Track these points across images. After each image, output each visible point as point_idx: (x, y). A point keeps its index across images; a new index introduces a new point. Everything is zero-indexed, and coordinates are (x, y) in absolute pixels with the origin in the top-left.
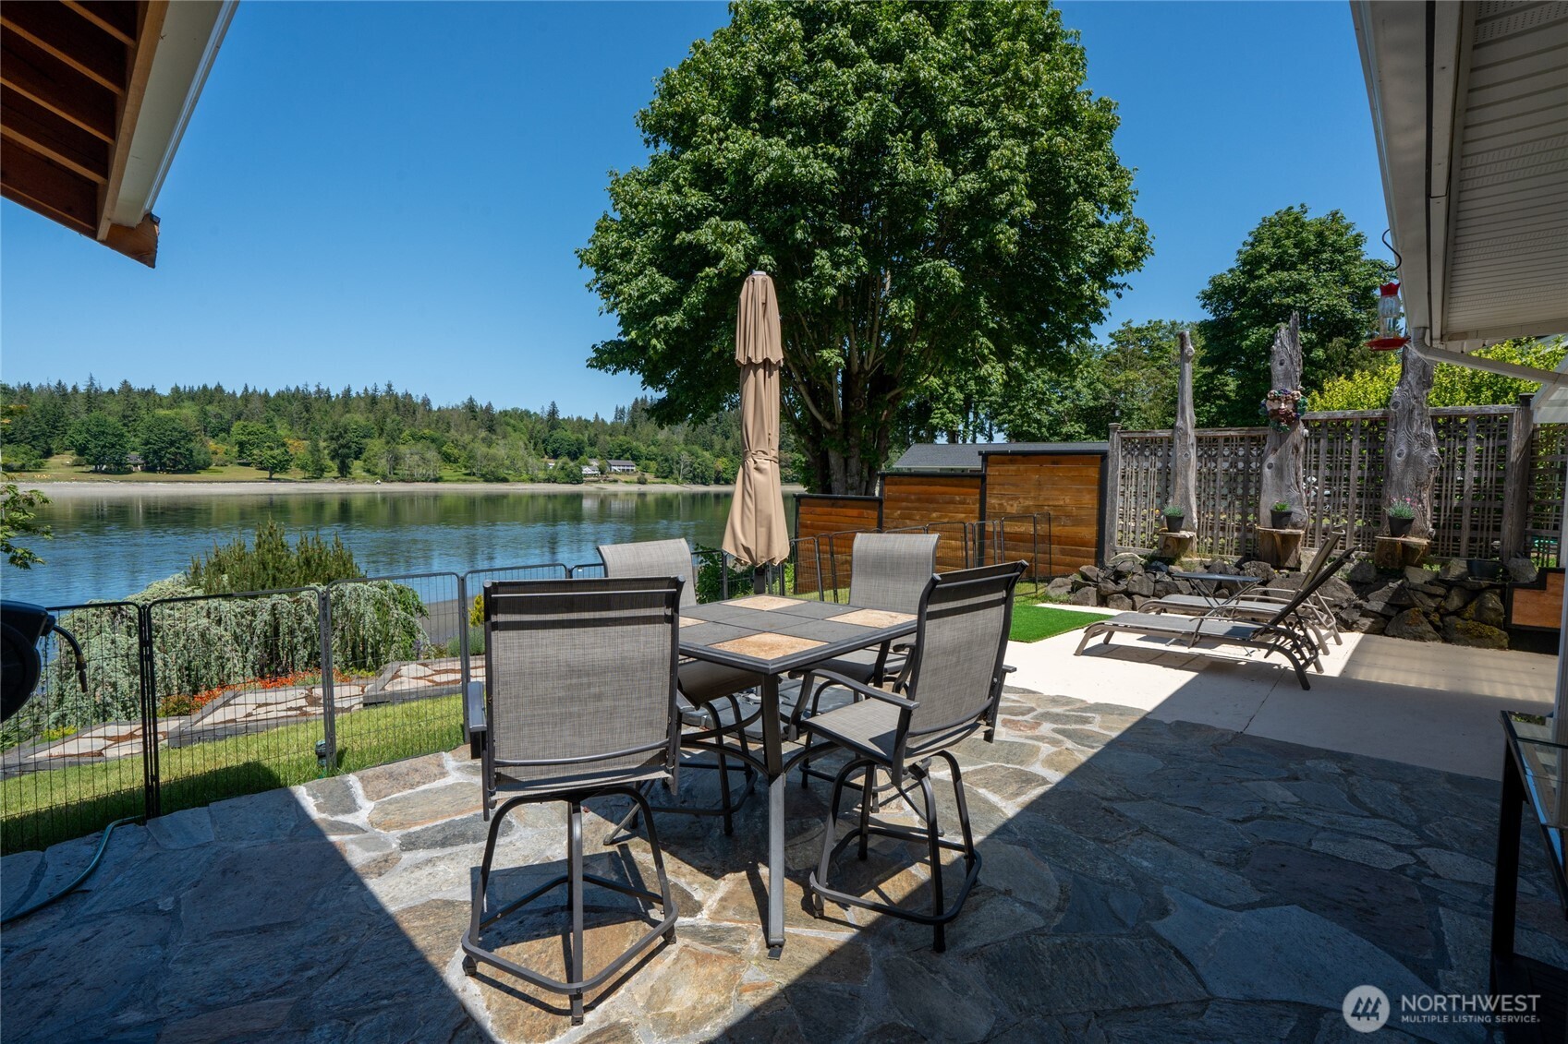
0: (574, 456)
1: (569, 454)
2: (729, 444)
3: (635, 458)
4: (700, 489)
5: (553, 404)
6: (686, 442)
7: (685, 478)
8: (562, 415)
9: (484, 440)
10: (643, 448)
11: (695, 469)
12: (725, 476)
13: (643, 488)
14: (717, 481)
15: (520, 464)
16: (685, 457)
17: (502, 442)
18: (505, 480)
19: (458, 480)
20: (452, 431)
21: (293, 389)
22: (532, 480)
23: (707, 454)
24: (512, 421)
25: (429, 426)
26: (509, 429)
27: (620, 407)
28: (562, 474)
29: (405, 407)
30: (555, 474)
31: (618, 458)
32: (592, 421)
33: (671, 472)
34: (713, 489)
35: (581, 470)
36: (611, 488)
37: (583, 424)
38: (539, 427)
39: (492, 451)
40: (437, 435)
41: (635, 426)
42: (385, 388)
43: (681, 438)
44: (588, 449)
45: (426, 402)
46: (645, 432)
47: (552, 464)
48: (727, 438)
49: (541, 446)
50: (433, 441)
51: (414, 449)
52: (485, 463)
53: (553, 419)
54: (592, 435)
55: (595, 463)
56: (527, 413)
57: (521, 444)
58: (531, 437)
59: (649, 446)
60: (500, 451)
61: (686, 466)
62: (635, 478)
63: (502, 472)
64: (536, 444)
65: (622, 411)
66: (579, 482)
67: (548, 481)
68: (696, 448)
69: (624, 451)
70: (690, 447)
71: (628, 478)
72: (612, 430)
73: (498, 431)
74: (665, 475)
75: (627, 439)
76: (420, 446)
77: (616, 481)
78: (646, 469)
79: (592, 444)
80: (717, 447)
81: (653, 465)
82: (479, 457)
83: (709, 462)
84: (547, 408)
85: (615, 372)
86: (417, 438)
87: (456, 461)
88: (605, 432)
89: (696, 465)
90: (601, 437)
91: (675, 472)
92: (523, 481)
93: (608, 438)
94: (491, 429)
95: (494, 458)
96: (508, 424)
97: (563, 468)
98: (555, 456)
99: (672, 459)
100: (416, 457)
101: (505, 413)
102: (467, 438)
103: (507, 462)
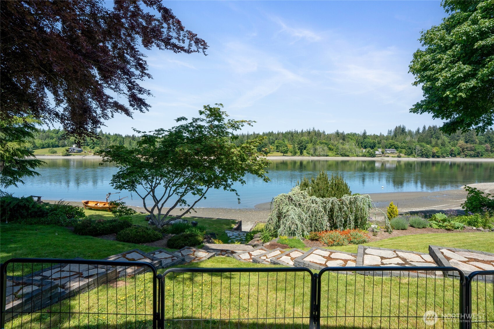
0: (372, 148)
1: (370, 147)
2: (439, 142)
3: (396, 148)
4: (425, 159)
5: (365, 131)
6: (419, 141)
7: (418, 155)
8: (368, 134)
9: (341, 143)
10: (400, 144)
11: (423, 152)
12: (437, 154)
13: (399, 159)
14: (433, 157)
15: (353, 151)
16: (418, 147)
17: (347, 144)
18: (348, 156)
19: (333, 156)
20: (332, 141)
21: (289, 131)
22: (357, 156)
23: (428, 146)
24: (351, 137)
25: (324, 139)
26: (350, 139)
27: (390, 130)
28: (368, 154)
29: (318, 134)
30: (366, 154)
31: (389, 148)
32: (379, 135)
33: (412, 153)
34: (431, 159)
35: (375, 152)
36: (386, 159)
37: (375, 137)
38: (359, 138)
39: (344, 147)
40: (327, 142)
41: (396, 136)
42: (313, 129)
43: (416, 140)
44: (377, 145)
45: (324, 132)
46: (400, 138)
47: (364, 150)
48: (438, 139)
49: (360, 145)
50: (326, 144)
51: (320, 147)
52: (342, 150)
53: (365, 136)
54: (379, 140)
55: (380, 150)
56: (355, 134)
57: (354, 144)
58: (357, 142)
59: (402, 143)
60: (347, 146)
61: (418, 151)
62: (396, 155)
63: (347, 153)
64: (358, 144)
65: (391, 131)
66: (374, 157)
67: (363, 156)
68: (423, 144)
69: (392, 146)
70: (420, 143)
71: (393, 155)
72: (387, 138)
73: (346, 140)
74: (409, 154)
75: (393, 141)
76: (322, 145)
77: (388, 156)
78: (401, 152)
79: (379, 143)
80: (434, 143)
81: (404, 150)
82: (340, 149)
83: (429, 149)
84: (363, 132)
85: (421, 113)
86: (321, 143)
87: (333, 150)
88: (384, 139)
89: (423, 150)
90: (383, 141)
91: (414, 153)
92: (354, 156)
93: (385, 141)
94: (344, 140)
95: (345, 149)
96: (349, 138)
97: (368, 152)
98: (365, 148)
99: (412, 148)
100: (321, 149)
101: (348, 134)
102: (336, 143)
103: (349, 150)
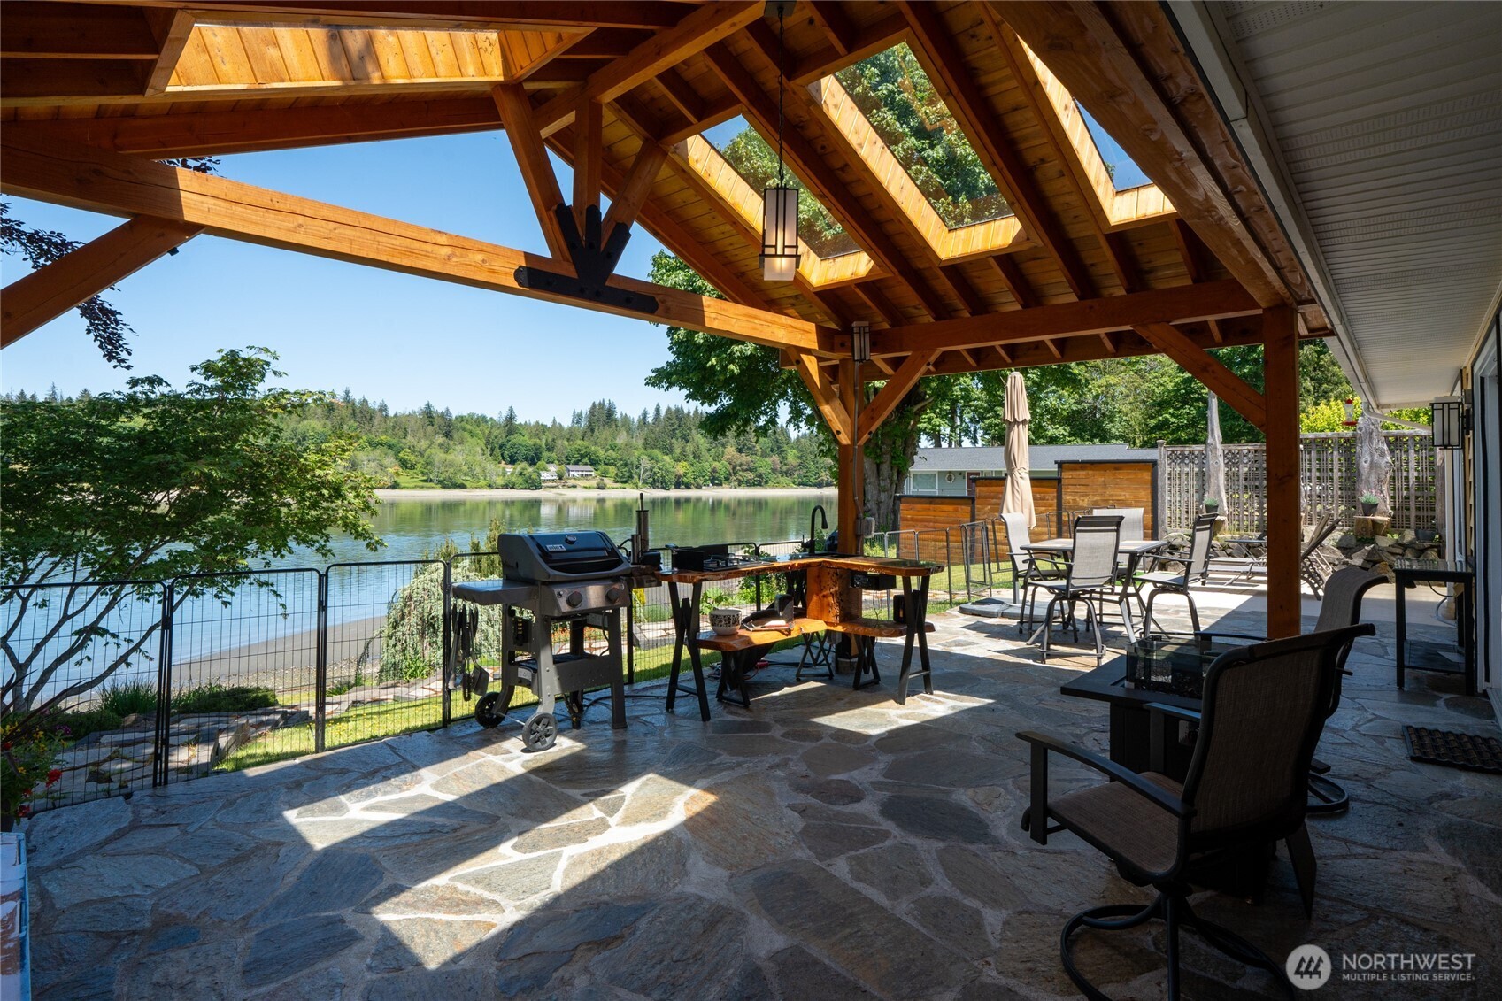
0: (532, 462)
1: (526, 459)
2: (690, 448)
3: (594, 463)
4: (660, 493)
5: (511, 410)
6: (646, 446)
7: (645, 483)
8: (519, 420)
9: (441, 445)
10: (601, 453)
11: (655, 473)
12: (685, 480)
13: (602, 493)
14: (678, 486)
15: (478, 470)
16: (645, 462)
17: (459, 448)
18: (462, 486)
19: (416, 487)
20: (409, 438)
22: (490, 486)
23: (667, 458)
24: (469, 427)
25: (385, 432)
26: (466, 434)
27: (578, 411)
28: (521, 480)
29: (363, 414)
30: (514, 479)
31: (576, 463)
32: (549, 425)
33: (631, 477)
34: (674, 493)
35: (539, 475)
36: (570, 493)
37: (540, 429)
38: (496, 432)
39: (450, 457)
40: (394, 441)
41: (592, 431)
42: (343, 394)
43: (640, 442)
44: (545, 454)
45: (383, 408)
46: (603, 436)
47: (509, 469)
48: (687, 441)
49: (498, 452)
50: (390, 447)
51: (372, 456)
52: (443, 469)
53: (510, 425)
54: (550, 440)
55: (553, 468)
56: (483, 418)
57: (479, 449)
58: (488, 443)
59: (607, 450)
60: (457, 457)
61: (645, 471)
62: (594, 483)
63: (460, 479)
64: (492, 450)
65: (580, 416)
66: (538, 488)
67: (506, 487)
68: (656, 453)
69: (583, 456)
70: (650, 451)
71: (587, 483)
72: (570, 434)
73: (455, 436)
74: (624, 480)
75: (586, 443)
76: (377, 452)
77: (575, 486)
78: (604, 474)
79: (550, 449)
80: (678, 451)
81: (612, 470)
82: (436, 463)
83: (669, 467)
84: (505, 413)
86: (374, 445)
87: (412, 467)
88: (562, 437)
89: (656, 470)
90: (559, 442)
91: (636, 477)
92: (481, 487)
93: (566, 443)
94: (448, 435)
95: (451, 464)
96: (465, 430)
97: (521, 474)
98: (512, 461)
99: (632, 464)
100: (373, 464)
101: (462, 419)
102: (424, 444)
103: (465, 468)
